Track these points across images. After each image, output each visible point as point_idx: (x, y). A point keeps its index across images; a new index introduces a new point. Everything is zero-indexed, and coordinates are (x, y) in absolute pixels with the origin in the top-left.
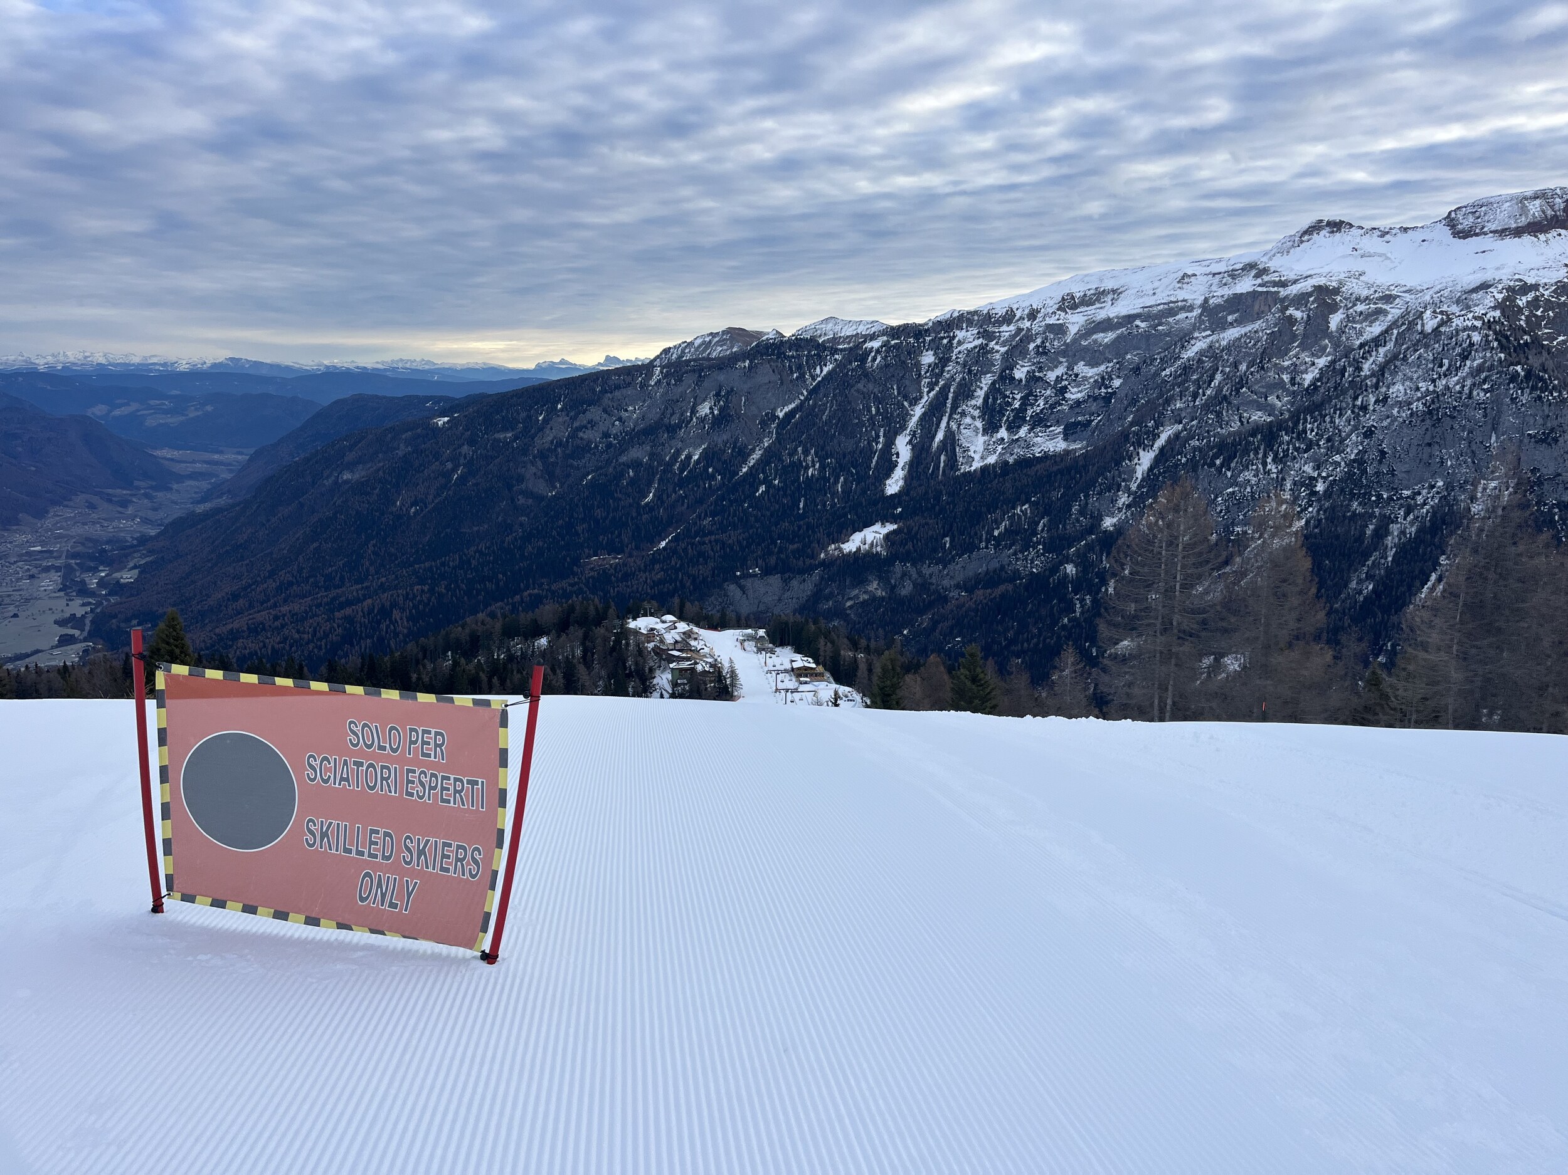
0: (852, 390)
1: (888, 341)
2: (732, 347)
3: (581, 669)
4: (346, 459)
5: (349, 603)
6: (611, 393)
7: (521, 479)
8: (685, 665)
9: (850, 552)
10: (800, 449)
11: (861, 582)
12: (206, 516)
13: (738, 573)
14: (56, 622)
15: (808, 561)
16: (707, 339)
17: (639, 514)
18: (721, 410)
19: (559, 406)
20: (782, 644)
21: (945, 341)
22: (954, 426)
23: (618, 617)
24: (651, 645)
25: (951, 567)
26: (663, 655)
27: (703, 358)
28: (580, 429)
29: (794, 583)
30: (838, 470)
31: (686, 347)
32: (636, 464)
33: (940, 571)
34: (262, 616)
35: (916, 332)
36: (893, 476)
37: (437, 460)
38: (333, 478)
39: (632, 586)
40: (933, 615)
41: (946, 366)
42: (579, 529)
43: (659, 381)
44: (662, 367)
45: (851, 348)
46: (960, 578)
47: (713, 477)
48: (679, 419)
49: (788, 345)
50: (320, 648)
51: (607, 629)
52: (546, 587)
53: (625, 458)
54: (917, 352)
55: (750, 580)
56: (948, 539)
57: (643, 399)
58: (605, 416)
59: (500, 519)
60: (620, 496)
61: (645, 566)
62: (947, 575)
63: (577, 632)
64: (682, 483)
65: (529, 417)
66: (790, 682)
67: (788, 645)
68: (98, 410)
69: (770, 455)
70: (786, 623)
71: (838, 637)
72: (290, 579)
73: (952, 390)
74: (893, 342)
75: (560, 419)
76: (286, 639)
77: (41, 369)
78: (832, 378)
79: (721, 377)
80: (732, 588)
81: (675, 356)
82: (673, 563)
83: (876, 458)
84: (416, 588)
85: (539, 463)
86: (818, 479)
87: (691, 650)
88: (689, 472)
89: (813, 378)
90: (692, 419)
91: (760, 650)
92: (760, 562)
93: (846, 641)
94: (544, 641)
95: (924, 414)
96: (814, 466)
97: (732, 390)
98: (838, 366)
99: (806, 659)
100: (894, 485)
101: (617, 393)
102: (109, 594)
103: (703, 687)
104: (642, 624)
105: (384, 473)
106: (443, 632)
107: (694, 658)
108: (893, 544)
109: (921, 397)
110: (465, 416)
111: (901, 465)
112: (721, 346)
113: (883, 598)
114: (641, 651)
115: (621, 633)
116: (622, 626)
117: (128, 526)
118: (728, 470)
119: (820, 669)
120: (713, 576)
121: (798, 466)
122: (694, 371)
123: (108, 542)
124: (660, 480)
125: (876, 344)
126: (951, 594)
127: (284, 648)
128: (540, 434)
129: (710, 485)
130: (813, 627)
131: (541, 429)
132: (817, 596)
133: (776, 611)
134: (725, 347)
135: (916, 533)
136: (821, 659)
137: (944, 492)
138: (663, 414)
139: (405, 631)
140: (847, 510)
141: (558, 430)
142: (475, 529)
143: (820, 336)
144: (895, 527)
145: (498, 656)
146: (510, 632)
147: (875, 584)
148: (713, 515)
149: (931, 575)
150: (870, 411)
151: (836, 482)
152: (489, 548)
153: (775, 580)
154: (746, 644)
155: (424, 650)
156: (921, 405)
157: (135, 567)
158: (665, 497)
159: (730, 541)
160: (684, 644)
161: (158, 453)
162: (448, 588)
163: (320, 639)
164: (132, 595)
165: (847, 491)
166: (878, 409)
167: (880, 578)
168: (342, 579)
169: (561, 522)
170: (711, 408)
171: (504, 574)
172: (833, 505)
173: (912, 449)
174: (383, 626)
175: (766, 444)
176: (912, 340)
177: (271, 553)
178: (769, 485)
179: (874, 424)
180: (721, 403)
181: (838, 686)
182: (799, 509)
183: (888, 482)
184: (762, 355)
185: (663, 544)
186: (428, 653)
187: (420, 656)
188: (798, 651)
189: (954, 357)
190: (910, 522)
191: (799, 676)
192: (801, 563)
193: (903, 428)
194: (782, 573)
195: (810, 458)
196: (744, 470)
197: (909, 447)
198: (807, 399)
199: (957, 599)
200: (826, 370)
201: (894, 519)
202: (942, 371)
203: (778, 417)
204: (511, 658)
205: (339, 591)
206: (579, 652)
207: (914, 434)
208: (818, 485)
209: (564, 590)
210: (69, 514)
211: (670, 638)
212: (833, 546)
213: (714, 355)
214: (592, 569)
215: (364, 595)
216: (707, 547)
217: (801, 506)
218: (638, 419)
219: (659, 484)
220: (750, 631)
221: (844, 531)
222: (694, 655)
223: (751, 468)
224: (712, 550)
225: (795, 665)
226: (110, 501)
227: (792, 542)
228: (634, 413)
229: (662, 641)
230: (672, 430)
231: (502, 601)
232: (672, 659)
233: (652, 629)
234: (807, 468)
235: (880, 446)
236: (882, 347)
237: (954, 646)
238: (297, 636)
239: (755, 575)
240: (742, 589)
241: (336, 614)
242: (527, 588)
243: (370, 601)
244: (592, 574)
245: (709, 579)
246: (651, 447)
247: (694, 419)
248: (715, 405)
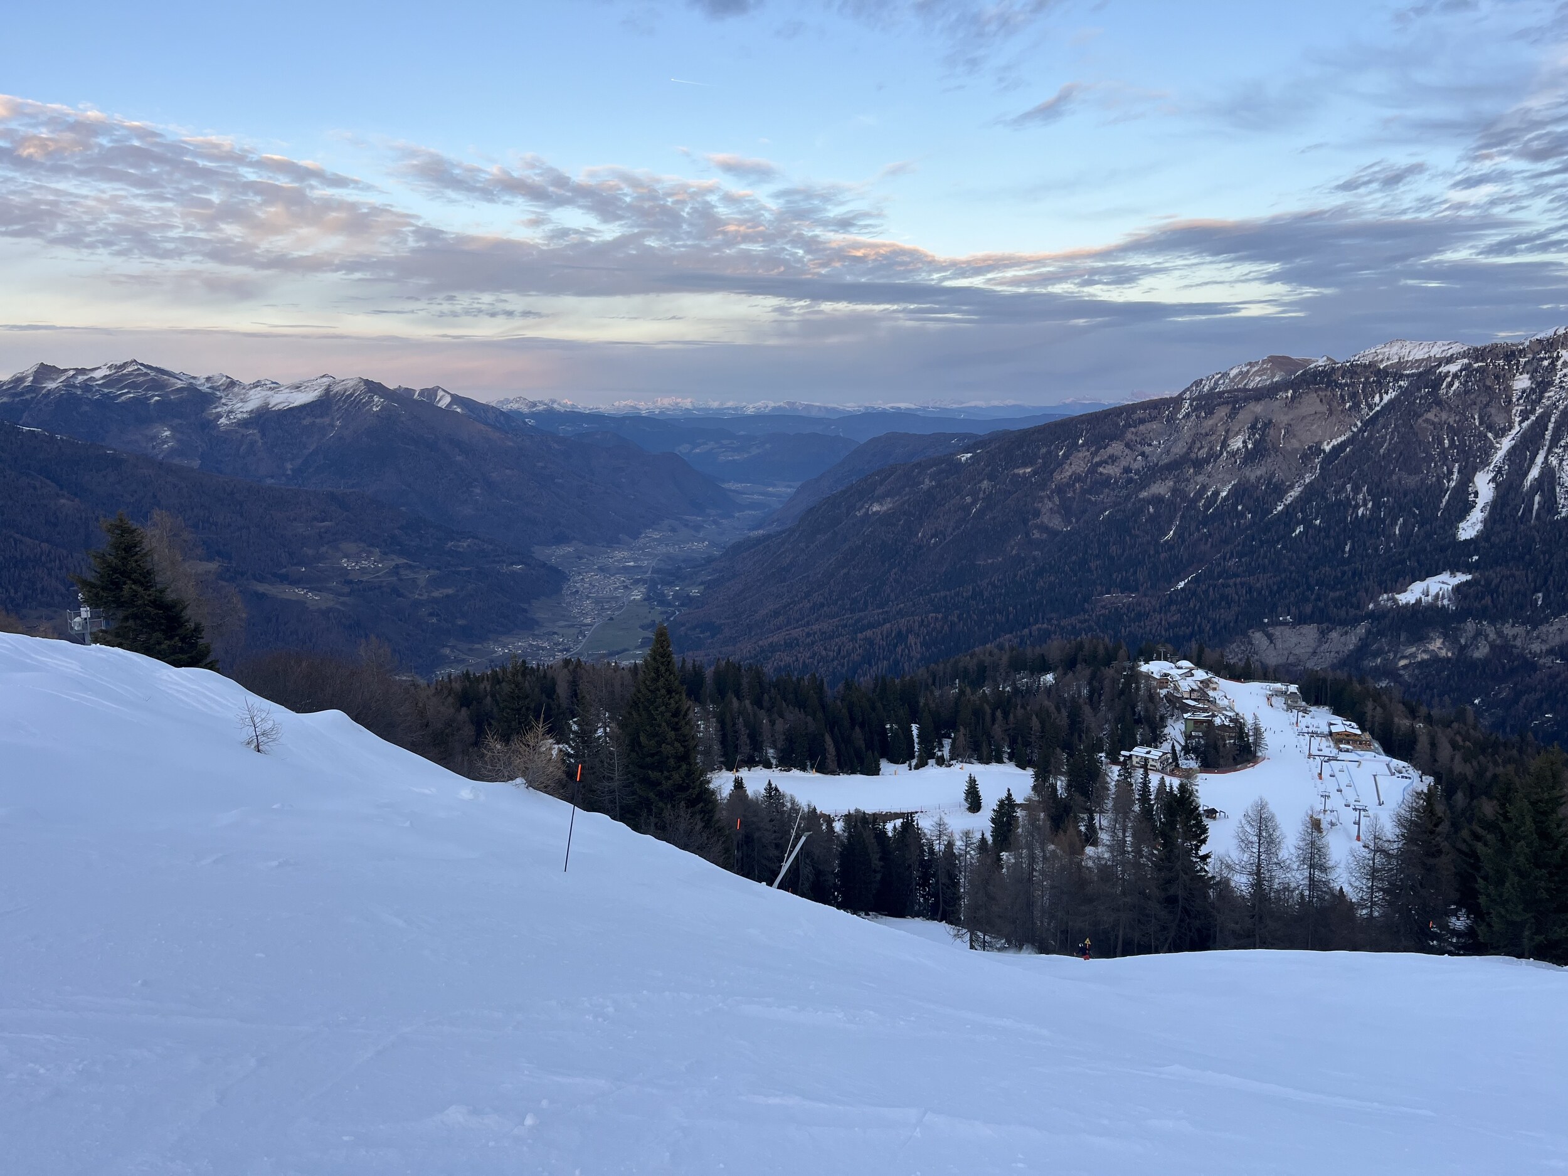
0: (1420, 421)
1: (1470, 364)
2: (1273, 376)
3: (1087, 709)
4: (877, 493)
5: (871, 626)
6: (1135, 427)
7: (1037, 513)
8: (1202, 716)
9: (1407, 604)
10: (1349, 487)
11: (1419, 638)
12: (759, 541)
13: (1266, 620)
14: (642, 627)
15: (1352, 612)
16: (1245, 369)
17: (1157, 552)
18: (1255, 444)
19: (1080, 441)
20: (1318, 702)
21: (1546, 363)
22: (1554, 462)
23: (1129, 659)
24: (1163, 692)
25: (1543, 628)
26: (1177, 704)
27: (1239, 390)
28: (1099, 464)
29: (1334, 635)
30: (1396, 511)
31: (1220, 378)
32: (1157, 500)
33: (1528, 632)
34: (796, 633)
35: (1511, 354)
36: (1468, 518)
37: (957, 495)
38: (864, 510)
39: (1145, 627)
40: (1516, 685)
41: (1546, 391)
42: (1093, 565)
43: (1187, 415)
44: (1192, 400)
45: (1420, 374)
46: (1555, 641)
47: (1242, 515)
48: (1208, 453)
49: (1340, 372)
50: (843, 666)
51: (1116, 671)
52: (1056, 622)
53: (1146, 494)
54: (1508, 376)
55: (1279, 628)
56: (1540, 595)
57: (1168, 433)
58: (1127, 451)
59: (1014, 552)
60: (1137, 532)
61: (1161, 608)
62: (1538, 637)
63: (1084, 672)
64: (1206, 521)
65: (1049, 452)
66: (1327, 747)
67: (1325, 704)
68: (683, 449)
69: (1310, 492)
70: (1324, 680)
71: (1391, 701)
72: (822, 600)
73: (1553, 420)
74: (1476, 365)
75: (1081, 455)
76: (815, 654)
77: (644, 413)
78: (1394, 408)
79: (1258, 408)
80: (1258, 637)
81: (1207, 388)
82: (1191, 605)
83: (1447, 497)
84: (931, 615)
85: (1057, 500)
86: (1369, 521)
87: (1209, 701)
88: (1214, 510)
89: (1371, 408)
90: (1221, 454)
91: (1290, 708)
92: (1293, 609)
93: (1401, 706)
94: (1049, 678)
95: (1513, 448)
96: (1365, 505)
97: (1270, 421)
98: (1402, 393)
99: (1348, 723)
100: (1469, 528)
101: (1142, 428)
102: (682, 605)
103: (1220, 743)
104: (1155, 668)
105: (909, 505)
106: (952, 660)
107: (1212, 710)
108: (1465, 597)
109: (1511, 428)
110: (987, 452)
111: (1479, 506)
112: (1260, 376)
113: (1449, 659)
114: (1152, 697)
115: (1132, 676)
116: (1133, 668)
117: (699, 547)
118: (1261, 507)
119: (1367, 736)
120: (1236, 622)
121: (1346, 505)
122: (1228, 403)
123: (684, 561)
124: (1183, 517)
125: (1453, 368)
126: (1542, 661)
127: (812, 663)
128: (1059, 470)
129: (1239, 524)
130: (1358, 687)
131: (1060, 464)
132: (1363, 650)
133: (1310, 665)
134: (1265, 377)
135: (1497, 586)
136: (1368, 725)
137: (1538, 539)
138: (1190, 448)
139: (919, 656)
140: (1406, 555)
141: (1078, 464)
142: (990, 561)
143: (1382, 361)
144: (1469, 577)
145: (1004, 688)
146: (1017, 665)
147: (1438, 643)
148: (1241, 555)
149: (1515, 637)
150: (1441, 443)
151: (1394, 523)
152: (1001, 580)
153: (1310, 631)
154: (1274, 700)
155: (934, 676)
156: (1510, 437)
157: (702, 583)
158: (1186, 535)
159: (1258, 585)
160: (1202, 693)
161: (726, 486)
162: (960, 617)
163: (844, 658)
164: (698, 608)
165: (1406, 534)
166: (1452, 441)
167: (1445, 636)
168: (866, 603)
169: (1074, 558)
170: (1244, 442)
171: (1015, 608)
172: (1388, 549)
173: (1496, 488)
174: (899, 649)
175: (1307, 481)
176: (1501, 362)
177: (808, 576)
178: (1308, 525)
179: (1447, 458)
180: (1257, 436)
181: (1389, 759)
182: (1343, 552)
183: (1461, 525)
184: (1308, 384)
185: (1182, 584)
186: (937, 679)
187: (930, 681)
188: (1337, 712)
189: (1557, 381)
190: (1490, 573)
191: (1340, 741)
192: (1343, 613)
193: (1485, 463)
194: (1319, 623)
195: (1361, 496)
196: (1279, 508)
197: (1492, 485)
198: (1360, 430)
199: (1550, 668)
200: (1386, 398)
201: (1467, 569)
202: (1541, 397)
203: (1324, 451)
204: (1016, 690)
205: (862, 614)
206: (1085, 692)
207: (1499, 471)
208: (1373, 526)
209: (1074, 627)
210: (656, 536)
211: (1185, 685)
212: (1385, 596)
213: (1251, 385)
214: (1104, 607)
215: (884, 619)
216: (1230, 591)
217: (1347, 549)
218: (1162, 453)
219: (1181, 521)
220: (1278, 686)
221: (1401, 579)
222: (1212, 707)
223: (1287, 507)
224: (1237, 593)
225: (1334, 729)
226: (686, 525)
227: (1333, 588)
228: (1157, 450)
229: (1176, 688)
230: (1199, 464)
231: (1011, 633)
232: (1185, 708)
233: (1166, 675)
234: (1357, 507)
235: (1453, 484)
236: (1461, 371)
237: (1542, 723)
238: (824, 653)
239: (1285, 623)
240: (1270, 637)
241: (859, 635)
242: (1036, 622)
243: (888, 625)
244: (1103, 611)
245: (1232, 624)
246: (1175, 483)
247: (1225, 454)
248: (1249, 439)
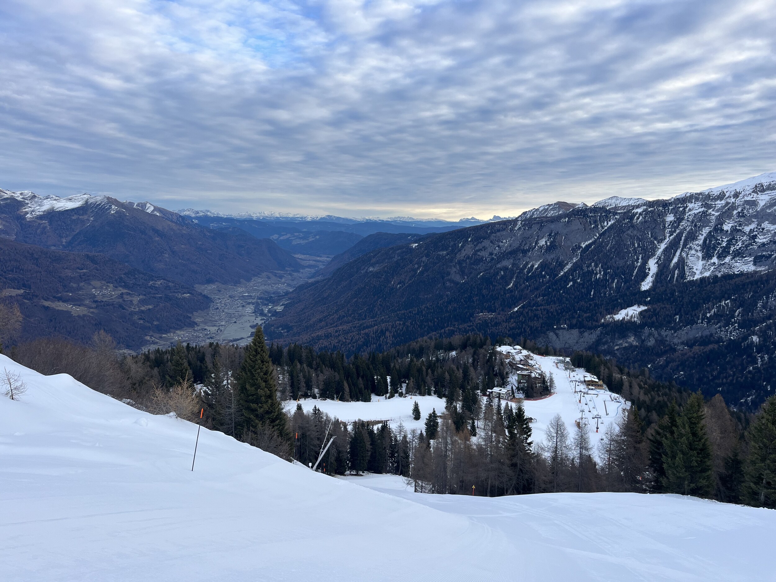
0: (625, 234)
1: (647, 209)
2: (559, 211)
3: (472, 369)
4: (372, 262)
5: (368, 327)
6: (495, 233)
7: (449, 274)
8: (525, 373)
9: (619, 320)
10: (593, 264)
11: (624, 336)
12: (312, 284)
13: (555, 327)
14: (251, 327)
15: (594, 323)
16: (546, 207)
17: (505, 293)
18: (551, 243)
19: (469, 240)
20: (579, 366)
21: (681, 209)
22: (684, 255)
23: (491, 345)
24: (508, 361)
25: (680, 332)
26: (514, 366)
27: (543, 217)
28: (478, 250)
29: (586, 334)
30: (614, 276)
31: (535, 211)
32: (505, 269)
33: (672, 334)
34: (330, 330)
35: (665, 204)
36: (646, 280)
37: (411, 264)
38: (365, 270)
39: (499, 329)
40: (667, 358)
41: (681, 222)
42: (475, 299)
43: (520, 228)
44: (522, 221)
45: (625, 213)
46: (684, 338)
47: (544, 277)
48: (529, 247)
49: (590, 210)
50: (353, 347)
51: (485, 350)
52: (457, 326)
53: (500, 265)
54: (664, 214)
55: (561, 331)
56: (678, 316)
57: (511, 236)
58: (491, 244)
59: (437, 292)
60: (496, 284)
61: (506, 320)
62: (676, 336)
63: (470, 350)
64: (528, 279)
65: (455, 244)
66: (582, 387)
67: (582, 367)
68: (275, 237)
69: (576, 267)
70: (582, 356)
71: (611, 366)
72: (344, 314)
73: (684, 235)
74: (650, 209)
75: (469, 246)
76: (340, 341)
77: (255, 218)
78: (613, 228)
79: (553, 226)
80: (551, 334)
81: (529, 216)
82: (521, 319)
83: (636, 270)
84: (397, 322)
85: (458, 267)
86: (602, 280)
87: (529, 365)
88: (532, 273)
89: (603, 228)
90: (535, 247)
91: (566, 369)
92: (567, 322)
93: (616, 368)
94: (454, 353)
95: (666, 248)
96: (600, 273)
97: (558, 233)
98: (617, 221)
99: (593, 376)
100: (646, 285)
101: (498, 234)
102: (272, 316)
103: (534, 385)
104: (504, 349)
105: (387, 268)
106: (407, 344)
107: (530, 370)
108: (644, 317)
109: (665, 239)
110: (425, 243)
111: (651, 274)
112: (553, 211)
113: (636, 346)
114: (502, 363)
115: (493, 353)
116: (493, 349)
117: (282, 287)
118: (553, 273)
119: (601, 382)
120: (541, 327)
121: (591, 273)
122: (538, 223)
123: (274, 293)
124: (517, 277)
125: (639, 210)
126: (678, 348)
127: (338, 345)
128: (459, 253)
129: (543, 281)
130: (597, 359)
131: (460, 250)
132: (598, 342)
133: (575, 348)
134: (555, 211)
135: (658, 312)
136: (601, 377)
137: (677, 290)
138: (520, 244)
139: (391, 342)
140: (618, 297)
141: (468, 251)
142: (426, 296)
143: (608, 206)
144: (646, 308)
145: (432, 358)
146: (438, 347)
147: (632, 338)
148: (544, 296)
149: (666, 336)
150: (634, 245)
151: (613, 282)
152: (431, 306)
153: (575, 332)
154: (559, 364)
155: (398, 352)
156: (665, 243)
157: (282, 305)
158: (518, 285)
159: (552, 310)
160: (525, 361)
161: (296, 256)
162: (411, 324)
163: (354, 343)
164: (280, 317)
165: (618, 287)
166: (639, 244)
167: (635, 335)
168: (365, 315)
169: (466, 295)
170: (546, 242)
171: (438, 319)
172: (610, 295)
173: (658, 267)
174: (381, 339)
175: (574, 261)
176: (661, 208)
177: (337, 302)
178: (575, 282)
179: (636, 252)
180: (552, 239)
181: (611, 393)
182: (591, 295)
183: (642, 283)
184: (575, 216)
185: (516, 309)
186: (400, 353)
187: (396, 355)
188: (588, 371)
189: (686, 218)
190: (655, 306)
191: (589, 385)
192: (590, 324)
193: (653, 255)
194: (580, 328)
195: (598, 269)
196: (562, 274)
197: (656, 265)
198: (598, 238)
199: (682, 350)
200: (610, 223)
201: (645, 304)
202: (679, 225)
203: (582, 247)
204: (438, 360)
205: (364, 321)
206: (470, 360)
207: (659, 259)
208: (603, 284)
209: (465, 329)
210: (260, 280)
211: (518, 358)
212: (609, 316)
213: (549, 215)
214: (479, 319)
215: (374, 324)
216: (539, 312)
217: (592, 293)
218: (507, 246)
219: (516, 279)
220: (561, 358)
221: (616, 308)
222: (530, 368)
223: (565, 273)
224: (542, 314)
225: (587, 379)
226: (276, 276)
227: (586, 312)
228: (506, 243)
229: (514, 359)
230: (525, 252)
231: (435, 331)
232: (518, 369)
233: (509, 353)
234: (596, 274)
235: (639, 264)
236: (643, 212)
237: (678, 377)
238: (344, 340)
239: (564, 328)
240: (557, 335)
241: (362, 332)
242: (448, 326)
243: (376, 327)
244: (479, 321)
245: (539, 329)
246: (513, 260)
247: (537, 247)
248: (548, 240)
